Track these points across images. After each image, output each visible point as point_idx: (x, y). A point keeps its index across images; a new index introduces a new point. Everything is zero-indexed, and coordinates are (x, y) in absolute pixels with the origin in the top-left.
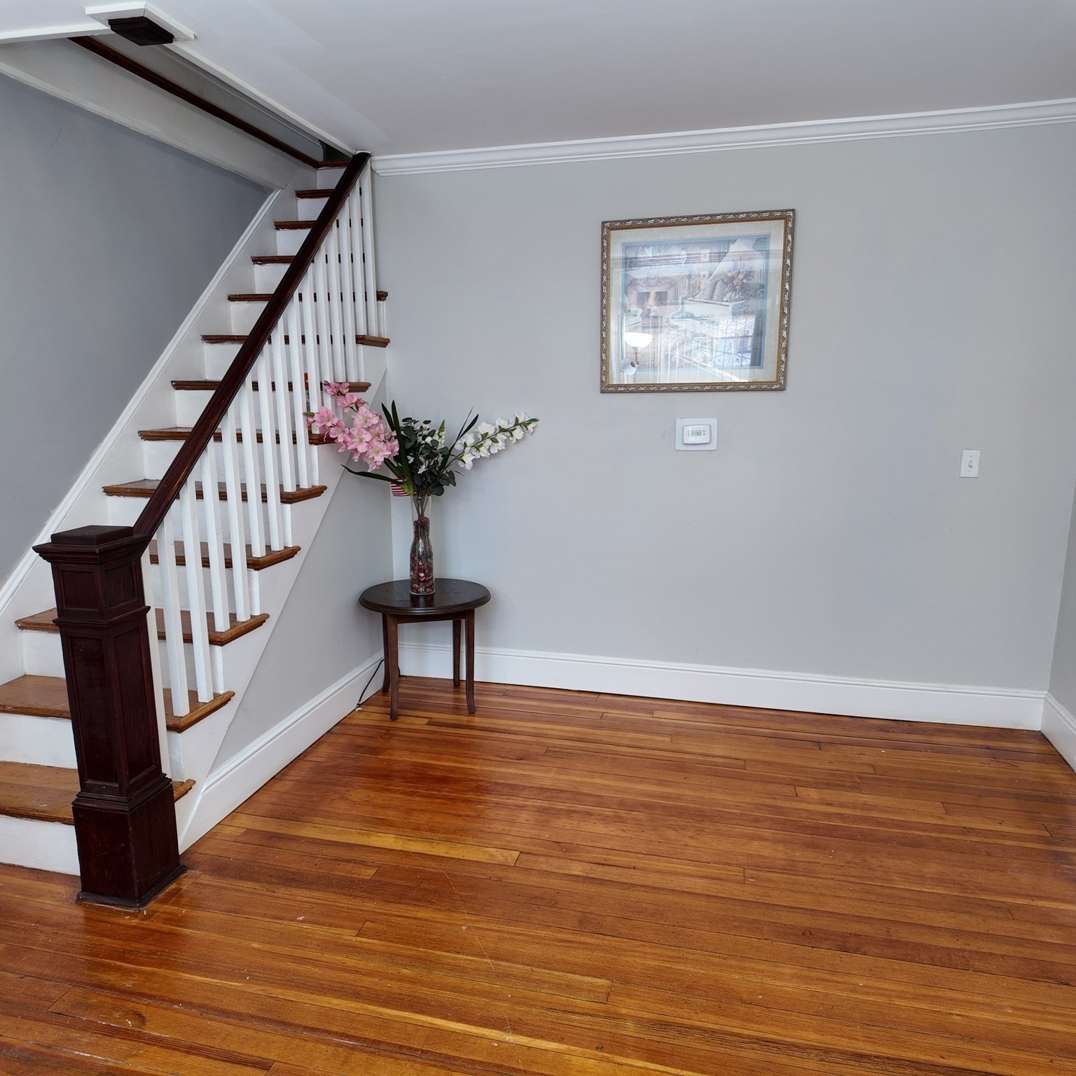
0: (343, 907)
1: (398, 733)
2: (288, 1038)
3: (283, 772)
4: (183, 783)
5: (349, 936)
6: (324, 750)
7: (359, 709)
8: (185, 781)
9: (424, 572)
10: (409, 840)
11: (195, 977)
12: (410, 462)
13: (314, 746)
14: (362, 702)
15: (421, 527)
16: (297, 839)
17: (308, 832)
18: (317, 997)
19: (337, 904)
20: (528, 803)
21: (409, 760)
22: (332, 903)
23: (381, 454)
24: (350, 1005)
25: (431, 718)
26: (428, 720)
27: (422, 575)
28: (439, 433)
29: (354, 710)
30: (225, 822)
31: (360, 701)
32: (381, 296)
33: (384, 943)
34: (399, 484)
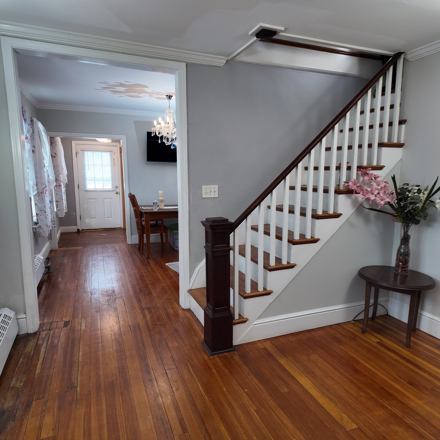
0: (263, 397)
1: (359, 340)
2: (199, 428)
3: (297, 333)
4: (244, 318)
5: (252, 410)
6: (321, 332)
7: (353, 322)
8: (245, 318)
9: (402, 262)
10: (314, 388)
11: (201, 387)
12: (402, 206)
13: (319, 329)
14: (355, 319)
15: (405, 240)
16: (275, 360)
17: (283, 361)
18: (220, 421)
19: (262, 394)
20: (390, 408)
21: (351, 354)
22: (261, 392)
23: (384, 201)
24: (225, 433)
25: (381, 340)
26: (380, 341)
27: (401, 264)
28: (424, 191)
29: (350, 321)
30: (261, 341)
31: (355, 318)
32: (401, 122)
33: (260, 421)
34: (394, 216)
